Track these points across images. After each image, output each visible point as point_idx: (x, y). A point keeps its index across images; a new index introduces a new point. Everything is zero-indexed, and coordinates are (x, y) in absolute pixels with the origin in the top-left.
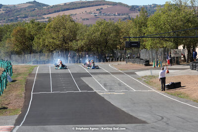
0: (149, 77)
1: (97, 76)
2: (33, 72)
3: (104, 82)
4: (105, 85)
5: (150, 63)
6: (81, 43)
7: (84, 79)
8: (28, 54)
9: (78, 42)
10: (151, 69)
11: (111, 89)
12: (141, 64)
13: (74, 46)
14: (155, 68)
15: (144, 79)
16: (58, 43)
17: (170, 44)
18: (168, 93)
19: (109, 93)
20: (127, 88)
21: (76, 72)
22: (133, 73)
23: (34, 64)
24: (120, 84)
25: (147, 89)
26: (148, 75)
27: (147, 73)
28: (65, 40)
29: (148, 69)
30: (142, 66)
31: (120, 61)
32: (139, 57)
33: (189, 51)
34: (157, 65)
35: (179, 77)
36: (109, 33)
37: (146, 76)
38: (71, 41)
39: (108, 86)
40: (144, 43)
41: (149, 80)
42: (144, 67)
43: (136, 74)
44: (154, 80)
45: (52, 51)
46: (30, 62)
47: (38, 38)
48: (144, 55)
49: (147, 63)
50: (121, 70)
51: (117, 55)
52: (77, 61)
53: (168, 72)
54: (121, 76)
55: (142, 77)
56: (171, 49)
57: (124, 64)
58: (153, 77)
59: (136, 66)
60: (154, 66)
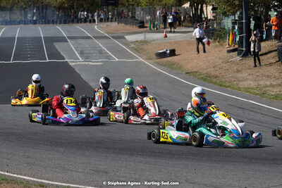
0: (142, 42)
1: (74, 41)
3: (81, 49)
4: (82, 53)
5: (146, 25)
7: (58, 46)
10: (145, 32)
11: (87, 58)
12: (134, 26)
14: (151, 31)
15: (133, 45)
18: (158, 63)
19: (84, 63)
20: (109, 57)
21: (50, 36)
22: (121, 38)
23: (2, 24)
24: (101, 52)
25: (134, 57)
26: (139, 39)
27: (140, 37)
29: (141, 33)
30: (135, 28)
31: (111, 21)
32: (133, 17)
33: (196, 10)
34: (154, 27)
35: (176, 43)
37: (137, 41)
39: (86, 53)
41: (139, 47)
42: (137, 29)
43: (125, 38)
44: (145, 47)
45: (26, 8)
48: (139, 14)
49: (142, 25)
50: (108, 33)
51: (106, 14)
52: (57, 22)
53: (166, 36)
54: (106, 41)
55: (132, 43)
56: (172, 6)
57: (114, 26)
58: (145, 42)
59: (129, 28)
60: (150, 29)
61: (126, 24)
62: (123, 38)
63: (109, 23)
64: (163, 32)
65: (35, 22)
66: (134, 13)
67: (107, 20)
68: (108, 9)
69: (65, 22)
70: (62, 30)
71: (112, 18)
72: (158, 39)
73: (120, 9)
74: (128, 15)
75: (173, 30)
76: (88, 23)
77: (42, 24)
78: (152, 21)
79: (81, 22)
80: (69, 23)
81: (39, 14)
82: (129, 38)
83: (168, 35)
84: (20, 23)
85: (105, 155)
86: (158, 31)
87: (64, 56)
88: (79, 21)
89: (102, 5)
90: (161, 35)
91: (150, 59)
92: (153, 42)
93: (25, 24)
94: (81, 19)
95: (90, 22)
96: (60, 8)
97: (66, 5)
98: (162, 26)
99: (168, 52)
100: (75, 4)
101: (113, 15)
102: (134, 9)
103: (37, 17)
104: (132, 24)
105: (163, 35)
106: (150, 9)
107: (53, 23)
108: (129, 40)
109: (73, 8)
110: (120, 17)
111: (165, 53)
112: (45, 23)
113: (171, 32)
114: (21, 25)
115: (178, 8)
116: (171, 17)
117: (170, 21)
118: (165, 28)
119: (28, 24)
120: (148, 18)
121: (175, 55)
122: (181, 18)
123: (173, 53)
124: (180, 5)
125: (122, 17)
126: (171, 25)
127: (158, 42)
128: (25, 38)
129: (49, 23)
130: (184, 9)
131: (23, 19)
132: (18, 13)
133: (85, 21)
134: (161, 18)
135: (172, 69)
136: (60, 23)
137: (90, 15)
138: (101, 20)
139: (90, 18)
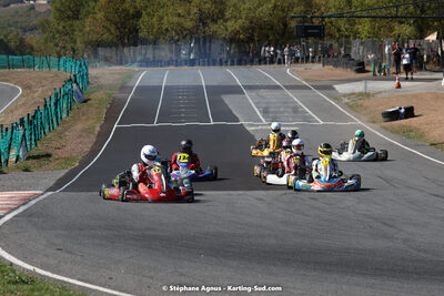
0: (361, 94)
1: (254, 94)
2: (130, 84)
3: (264, 106)
4: (265, 112)
5: (367, 68)
6: (233, 25)
7: (228, 99)
8: (129, 46)
9: (229, 24)
10: (366, 79)
11: (274, 119)
12: (349, 70)
13: (220, 31)
14: (375, 78)
15: (346, 100)
16: (189, 24)
17: (407, 29)
18: (385, 128)
20: (307, 118)
21: (216, 84)
22: (328, 88)
23: (141, 66)
24: (296, 110)
25: (347, 119)
26: (357, 91)
27: (358, 87)
28: (203, 19)
29: (360, 80)
30: (351, 73)
32: (347, 55)
34: (379, 72)
35: (415, 96)
36: (291, 6)
37: (353, 94)
38: (214, 21)
39: (272, 112)
40: (356, 26)
41: (357, 103)
42: (353, 75)
43: (334, 89)
44: (366, 102)
45: (178, 40)
46: (133, 62)
47: (149, 14)
48: (357, 50)
49: (361, 68)
50: (306, 80)
51: (305, 50)
52: (226, 62)
53: (399, 86)
54: (304, 92)
55: (345, 96)
56: (410, 38)
57: (317, 69)
58: (366, 95)
59: (340, 72)
60: (375, 75)
61: (336, 65)
62: (331, 88)
63: (309, 65)
64: (394, 80)
65: (192, 63)
66: (348, 49)
67: (306, 59)
68: (307, 43)
69: (240, 63)
70: (235, 75)
71: (313, 57)
72: (385, 90)
73: (327, 42)
74: (340, 53)
75: (409, 76)
76: (275, 65)
77: (204, 65)
78: (378, 63)
79: (265, 63)
80: (246, 64)
81: (200, 49)
82: (341, 88)
83: (402, 84)
84: (169, 63)
85: (302, 272)
86: (386, 78)
87: (238, 116)
88: (262, 61)
89: (299, 37)
90: (392, 84)
91: (373, 122)
92: (379, 95)
93: (177, 65)
94: (265, 58)
95: (279, 63)
96: (232, 40)
97: (242, 36)
98: (393, 70)
99: (403, 110)
100: (256, 34)
101: (315, 52)
102: (349, 43)
103: (196, 54)
104: (346, 66)
105: (394, 84)
106: (374, 43)
107: (221, 64)
108: (340, 91)
109: (252, 40)
110: (326, 56)
111: (397, 112)
112: (209, 65)
113: (407, 79)
114: (171, 67)
115: (418, 41)
116: (407, 56)
117: (405, 62)
118: (398, 72)
119: (181, 65)
120: (371, 57)
121: (413, 116)
122: (422, 57)
123: (410, 112)
124: (422, 38)
125: (329, 56)
126: (408, 68)
127: (387, 94)
128: (178, 88)
129: (214, 65)
130: (428, 43)
131: (174, 58)
132: (166, 47)
133: (272, 62)
134: (392, 58)
135: (409, 138)
136: (232, 64)
137: (279, 51)
138: (297, 60)
139: (279, 56)
